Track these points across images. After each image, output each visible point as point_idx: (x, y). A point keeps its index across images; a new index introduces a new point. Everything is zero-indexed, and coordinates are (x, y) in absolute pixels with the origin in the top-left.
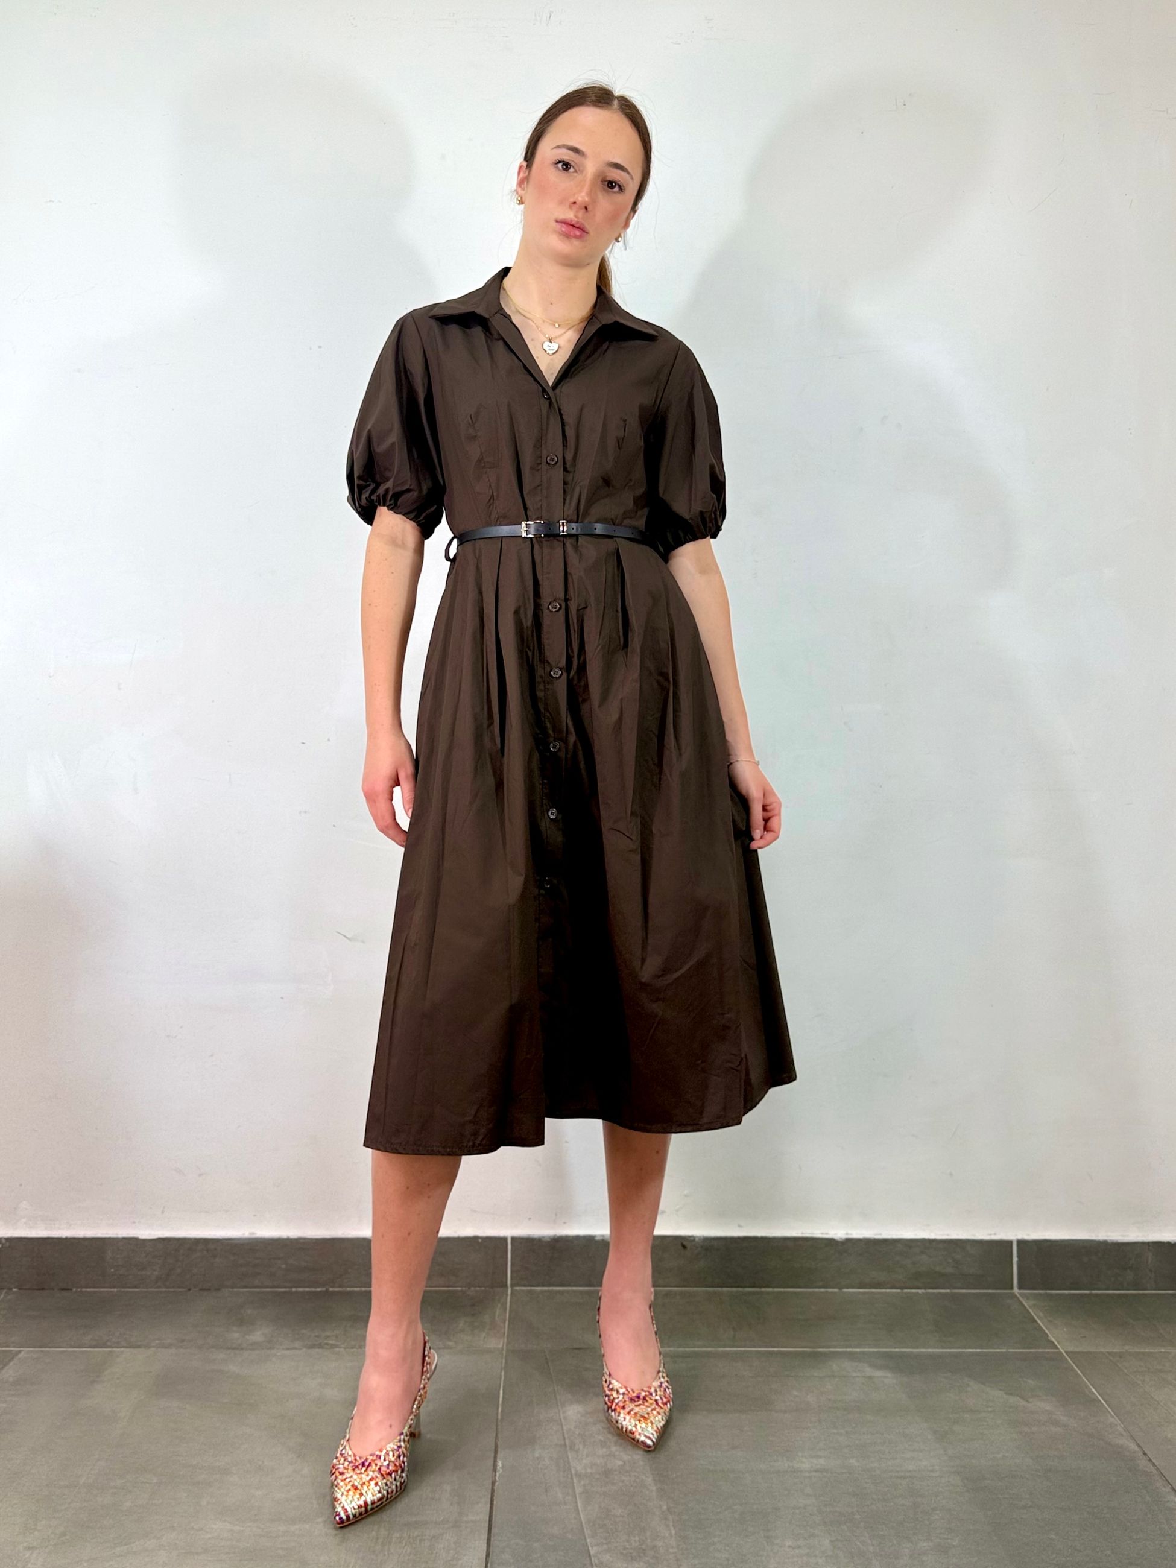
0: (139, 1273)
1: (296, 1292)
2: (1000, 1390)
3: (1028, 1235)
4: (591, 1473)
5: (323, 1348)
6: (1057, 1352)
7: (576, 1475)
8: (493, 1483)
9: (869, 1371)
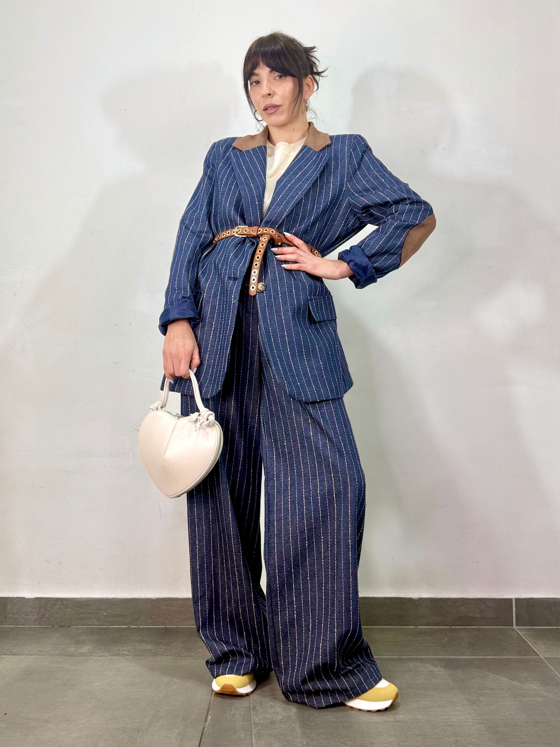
0: (25, 617)
1: (112, 628)
2: (507, 678)
3: (521, 596)
4: (263, 723)
5: (120, 656)
6: (539, 658)
7: (254, 724)
8: (204, 729)
9: (431, 668)
